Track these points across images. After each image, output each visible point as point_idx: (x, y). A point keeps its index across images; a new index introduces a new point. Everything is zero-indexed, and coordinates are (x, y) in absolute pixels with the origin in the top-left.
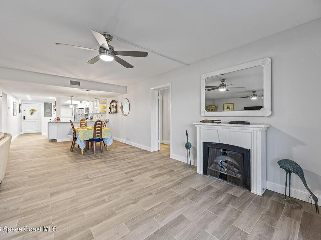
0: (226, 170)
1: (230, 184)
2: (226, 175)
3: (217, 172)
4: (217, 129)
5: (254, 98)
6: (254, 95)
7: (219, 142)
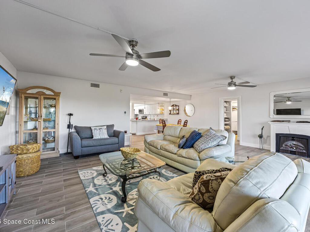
0: (294, 148)
1: (298, 156)
2: (295, 151)
3: (288, 150)
4: (288, 126)
5: (289, 103)
6: (289, 100)
7: (289, 133)
